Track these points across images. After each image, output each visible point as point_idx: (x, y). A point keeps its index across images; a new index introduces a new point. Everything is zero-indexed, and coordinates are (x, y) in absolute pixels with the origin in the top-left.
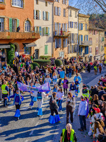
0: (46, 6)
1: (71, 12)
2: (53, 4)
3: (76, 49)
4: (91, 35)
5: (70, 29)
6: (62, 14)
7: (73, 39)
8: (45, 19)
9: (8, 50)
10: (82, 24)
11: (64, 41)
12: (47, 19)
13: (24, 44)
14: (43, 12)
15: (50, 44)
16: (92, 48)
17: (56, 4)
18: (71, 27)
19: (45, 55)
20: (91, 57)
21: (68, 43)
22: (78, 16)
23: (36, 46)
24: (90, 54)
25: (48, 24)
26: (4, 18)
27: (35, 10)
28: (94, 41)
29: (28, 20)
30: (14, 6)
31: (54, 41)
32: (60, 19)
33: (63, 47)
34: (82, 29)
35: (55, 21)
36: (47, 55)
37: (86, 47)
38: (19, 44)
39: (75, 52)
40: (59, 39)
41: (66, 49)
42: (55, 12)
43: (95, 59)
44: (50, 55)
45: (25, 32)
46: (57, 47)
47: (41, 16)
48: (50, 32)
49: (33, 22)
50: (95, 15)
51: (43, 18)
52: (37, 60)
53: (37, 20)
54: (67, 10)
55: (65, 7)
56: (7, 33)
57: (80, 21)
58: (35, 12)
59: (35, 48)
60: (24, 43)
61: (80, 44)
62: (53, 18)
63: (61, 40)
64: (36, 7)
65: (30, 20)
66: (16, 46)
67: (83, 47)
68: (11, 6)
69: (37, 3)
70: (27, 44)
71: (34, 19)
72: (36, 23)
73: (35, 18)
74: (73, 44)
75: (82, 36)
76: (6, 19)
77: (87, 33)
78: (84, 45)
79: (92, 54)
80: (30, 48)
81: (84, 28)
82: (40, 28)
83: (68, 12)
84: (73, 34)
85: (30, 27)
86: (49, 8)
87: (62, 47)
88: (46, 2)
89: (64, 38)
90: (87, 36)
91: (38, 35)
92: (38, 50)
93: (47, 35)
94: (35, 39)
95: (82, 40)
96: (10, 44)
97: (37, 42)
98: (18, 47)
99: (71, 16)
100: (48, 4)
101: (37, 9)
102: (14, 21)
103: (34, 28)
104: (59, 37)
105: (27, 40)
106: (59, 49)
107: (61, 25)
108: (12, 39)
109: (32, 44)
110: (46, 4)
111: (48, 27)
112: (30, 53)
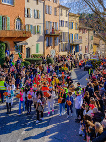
0: (37, 4)
1: (62, 11)
2: (44, 3)
3: (67, 47)
4: (81, 34)
5: (61, 28)
6: (53, 12)
7: (64, 38)
8: (36, 17)
10: (72, 23)
11: (55, 39)
12: (38, 18)
13: (15, 43)
14: (34, 10)
15: (41, 43)
16: (82, 46)
17: (47, 3)
18: (62, 25)
19: (37, 54)
20: (81, 55)
21: (59, 41)
22: (69, 15)
23: (27, 44)
24: (80, 52)
27: (26, 8)
28: (84, 40)
29: (19, 18)
30: (4, 3)
31: (45, 40)
32: (51, 18)
33: (54, 46)
34: (72, 28)
35: (47, 20)
36: (39, 53)
37: (77, 46)
38: (10, 43)
39: (66, 50)
40: (50, 37)
41: (57, 48)
42: (46, 10)
43: (85, 57)
44: (42, 53)
45: (16, 30)
46: (49, 46)
47: (32, 14)
49: (24, 20)
50: (84, 14)
51: (34, 16)
52: (28, 59)
54: (58, 9)
55: (56, 5)
57: (70, 19)
58: (26, 10)
59: (27, 46)
60: (15, 41)
61: (71, 42)
62: (44, 16)
63: (52, 38)
64: (27, 5)
65: (21, 18)
66: (6, 44)
67: (74, 45)
69: (28, 1)
70: (18, 42)
71: (25, 16)
72: (27, 21)
73: (26, 16)
74: (64, 43)
75: (72, 34)
77: (77, 32)
78: (74, 43)
79: (82, 52)
80: (22, 46)
81: (74, 27)
82: (32, 26)
83: (59, 10)
84: (64, 33)
85: (21, 25)
86: (40, 7)
87: (53, 45)
88: (37, 0)
89: (55, 36)
90: (78, 35)
91: (30, 33)
92: (30, 48)
93: (38, 33)
94: (26, 38)
95: (72, 39)
97: (28, 40)
98: (9, 46)
99: (62, 15)
100: (39, 2)
101: (28, 7)
103: (25, 27)
104: (50, 35)
105: (18, 38)
106: (50, 48)
107: (52, 24)
108: (2, 38)
109: (24, 42)
110: (37, 2)
111: (39, 25)
112: (22, 52)
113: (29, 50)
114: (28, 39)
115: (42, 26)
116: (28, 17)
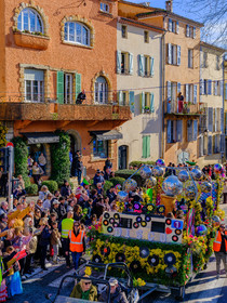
0: (146, 41)
1: (205, 57)
5: (204, 99)
6: (184, 61)
7: (210, 123)
8: (143, 74)
9: (54, 147)
11: (189, 126)
12: (147, 74)
13: (93, 134)
14: (139, 57)
17: (169, 37)
18: (207, 92)
19: (144, 160)
21: (199, 131)
22: (224, 66)
23: (121, 137)
25: (151, 85)
26: (45, 71)
27: (119, 52)
29: (102, 76)
30: (68, 41)
31: (164, 126)
32: (180, 74)
33: (187, 141)
35: (169, 79)
36: (149, 160)
38: (81, 135)
39: (216, 152)
40: (177, 119)
41: (193, 146)
42: (168, 56)
44: (156, 159)
45: (96, 103)
46: (173, 142)
47: (133, 65)
48: (156, 104)
49: (114, 79)
51: (139, 70)
52: (123, 171)
53: (123, 77)
54: (195, 52)
55: (192, 43)
56: (52, 105)
58: (120, 56)
59: (120, 142)
60: (92, 129)
62: (162, 70)
63: (183, 123)
64: (122, 45)
65: (108, 76)
68: (62, 43)
69: (124, 36)
70: (101, 133)
71: (116, 72)
72: (122, 83)
73: (119, 70)
74: (210, 134)
76: (49, 74)
80: (108, 142)
82: (132, 93)
83: (198, 57)
84: (210, 109)
85: (107, 91)
86: (153, 48)
87: (183, 140)
88: (146, 33)
89: (190, 119)
91: (127, 111)
92: (126, 147)
93: (148, 111)
94: (120, 122)
96: (58, 133)
97: (123, 128)
98: (79, 141)
99: (206, 66)
100: (150, 38)
101: (125, 51)
102: (69, 77)
103: (116, 96)
104: (178, 116)
105: (100, 122)
106: (175, 146)
107: (182, 87)
108: (63, 121)
109: (113, 132)
110: (146, 38)
111: (151, 91)
112: (107, 155)
113: (124, 150)
114: (124, 125)
115: (156, 93)
116: (123, 72)
